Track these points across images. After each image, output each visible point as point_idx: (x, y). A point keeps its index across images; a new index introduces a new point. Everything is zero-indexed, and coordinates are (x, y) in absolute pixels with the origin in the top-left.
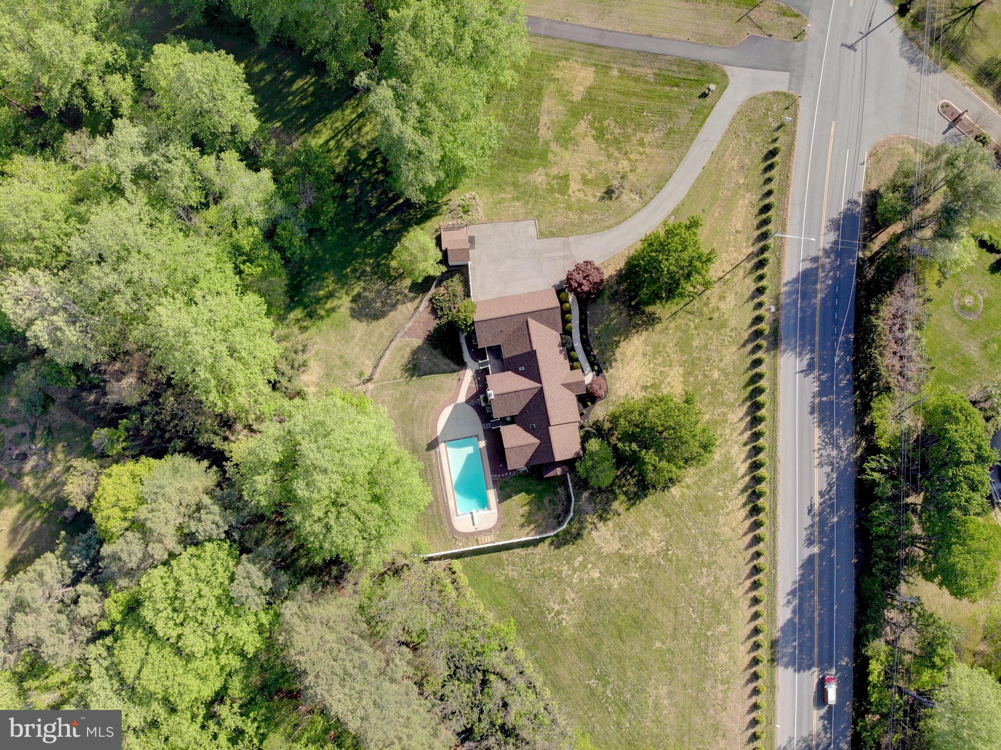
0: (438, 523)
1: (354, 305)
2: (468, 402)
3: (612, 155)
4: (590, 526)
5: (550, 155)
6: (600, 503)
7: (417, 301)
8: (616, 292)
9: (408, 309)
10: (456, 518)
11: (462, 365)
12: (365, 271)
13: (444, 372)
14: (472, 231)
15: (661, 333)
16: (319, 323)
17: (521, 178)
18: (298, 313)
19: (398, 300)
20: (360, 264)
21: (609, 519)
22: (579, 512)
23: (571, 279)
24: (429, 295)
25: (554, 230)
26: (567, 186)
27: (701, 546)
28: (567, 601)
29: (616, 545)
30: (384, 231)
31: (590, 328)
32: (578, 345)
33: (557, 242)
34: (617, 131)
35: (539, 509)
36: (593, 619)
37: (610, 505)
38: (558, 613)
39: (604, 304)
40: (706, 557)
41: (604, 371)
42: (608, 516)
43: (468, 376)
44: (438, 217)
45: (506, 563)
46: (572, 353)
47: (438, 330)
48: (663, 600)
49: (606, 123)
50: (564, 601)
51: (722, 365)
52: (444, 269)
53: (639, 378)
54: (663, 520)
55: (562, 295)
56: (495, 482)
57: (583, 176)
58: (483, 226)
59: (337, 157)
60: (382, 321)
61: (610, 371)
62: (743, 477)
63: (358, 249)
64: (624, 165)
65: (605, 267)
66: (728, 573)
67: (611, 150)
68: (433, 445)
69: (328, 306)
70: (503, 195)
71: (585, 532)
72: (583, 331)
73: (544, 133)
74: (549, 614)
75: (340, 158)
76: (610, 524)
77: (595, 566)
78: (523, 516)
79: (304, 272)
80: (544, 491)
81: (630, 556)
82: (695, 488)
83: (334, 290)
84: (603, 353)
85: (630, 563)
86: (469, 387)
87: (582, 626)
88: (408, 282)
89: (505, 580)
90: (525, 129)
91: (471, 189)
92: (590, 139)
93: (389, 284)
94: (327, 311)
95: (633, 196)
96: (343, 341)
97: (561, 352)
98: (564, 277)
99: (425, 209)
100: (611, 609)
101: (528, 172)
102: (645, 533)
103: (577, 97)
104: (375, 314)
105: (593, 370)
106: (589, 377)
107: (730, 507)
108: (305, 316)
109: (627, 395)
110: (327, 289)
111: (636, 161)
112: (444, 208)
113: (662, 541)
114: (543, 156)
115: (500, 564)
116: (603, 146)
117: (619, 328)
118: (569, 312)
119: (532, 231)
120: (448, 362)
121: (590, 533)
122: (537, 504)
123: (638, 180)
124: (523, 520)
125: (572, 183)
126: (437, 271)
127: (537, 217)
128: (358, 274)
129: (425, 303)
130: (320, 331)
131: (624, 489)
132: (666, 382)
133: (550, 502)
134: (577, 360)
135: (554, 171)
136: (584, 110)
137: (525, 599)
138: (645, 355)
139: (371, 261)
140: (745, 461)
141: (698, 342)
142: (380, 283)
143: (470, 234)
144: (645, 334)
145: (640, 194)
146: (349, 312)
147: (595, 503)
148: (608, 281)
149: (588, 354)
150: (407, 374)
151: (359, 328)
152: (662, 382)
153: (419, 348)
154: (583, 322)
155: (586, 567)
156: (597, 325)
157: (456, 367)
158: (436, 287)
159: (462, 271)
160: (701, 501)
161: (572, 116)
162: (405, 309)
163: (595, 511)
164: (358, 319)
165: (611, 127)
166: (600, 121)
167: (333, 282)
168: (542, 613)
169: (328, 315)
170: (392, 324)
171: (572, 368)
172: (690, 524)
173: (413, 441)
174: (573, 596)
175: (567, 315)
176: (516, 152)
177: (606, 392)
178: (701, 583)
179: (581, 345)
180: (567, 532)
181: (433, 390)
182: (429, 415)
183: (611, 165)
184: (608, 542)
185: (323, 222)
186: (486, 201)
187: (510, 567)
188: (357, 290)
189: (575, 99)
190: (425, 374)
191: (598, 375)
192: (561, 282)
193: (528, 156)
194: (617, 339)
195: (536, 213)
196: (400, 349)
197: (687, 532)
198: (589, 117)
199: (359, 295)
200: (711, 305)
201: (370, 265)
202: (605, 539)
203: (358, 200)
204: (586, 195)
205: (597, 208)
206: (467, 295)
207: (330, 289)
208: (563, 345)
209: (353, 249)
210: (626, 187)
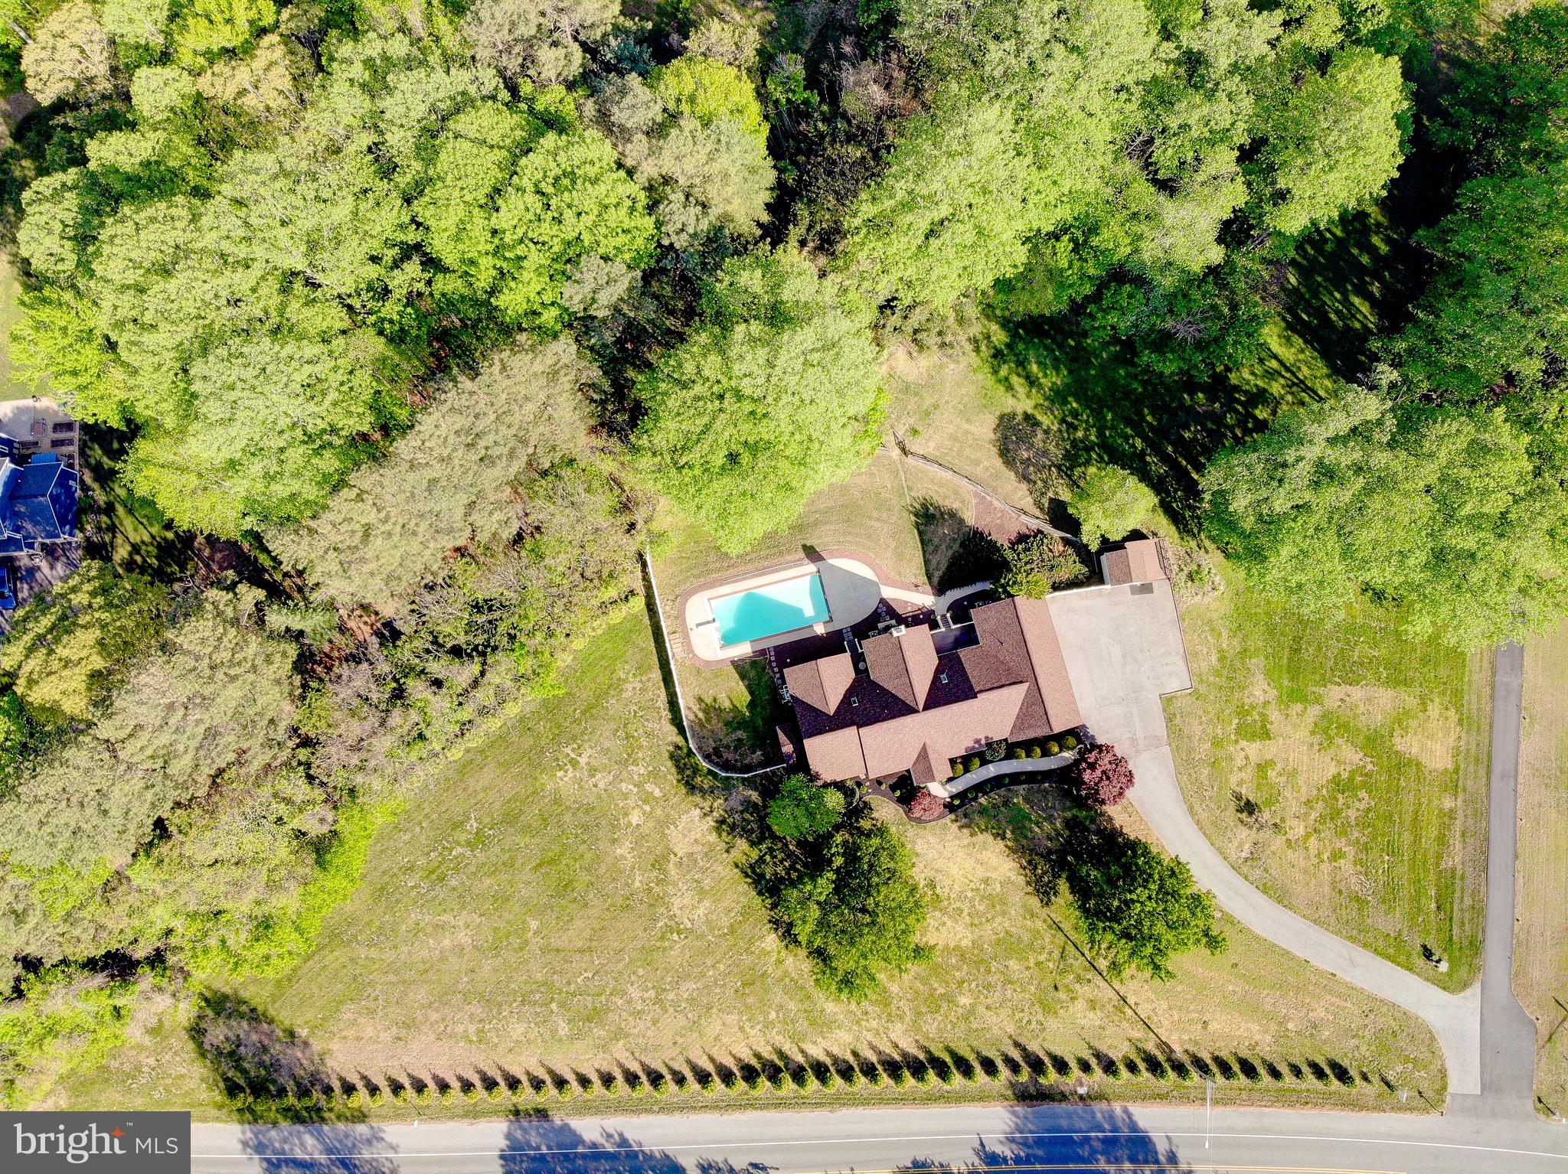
0: (696, 571)
1: (1019, 418)
2: (883, 601)
3: (1311, 808)
4: (707, 805)
5: (1299, 707)
6: (744, 820)
7: (1038, 513)
8: (1088, 830)
9: (1021, 499)
10: (705, 598)
11: (940, 590)
12: (1076, 429)
13: (927, 562)
14: (1162, 588)
15: (1024, 906)
16: (987, 369)
17: (1256, 662)
18: (1000, 337)
19: (1035, 483)
20: (1087, 422)
21: (720, 836)
22: (727, 786)
23: (1101, 751)
24: (1048, 529)
25: (1178, 721)
26: (1253, 737)
27: (689, 987)
28: (593, 776)
29: (681, 849)
30: (1143, 453)
31: (1021, 789)
32: (992, 770)
33: (1160, 727)
34: (1352, 814)
35: (727, 724)
36: (568, 818)
37: (742, 836)
38: (574, 763)
39: (1064, 810)
40: (671, 996)
41: (953, 816)
42: (724, 834)
43: (925, 599)
44: (1176, 535)
45: (644, 679)
46: (977, 761)
47: (993, 546)
48: (603, 928)
49: (1362, 794)
50: (593, 771)
51: (981, 1009)
52: (1094, 547)
53: (947, 875)
54: (725, 922)
55: (1071, 741)
56: (762, 652)
57: (1270, 763)
58: (1171, 604)
59: (1253, 373)
60: (998, 462)
61: (955, 827)
62: (802, 1051)
63: (1109, 416)
64: (1297, 829)
65: (1125, 809)
66: (649, 1034)
67: (1320, 806)
68: (812, 554)
69: (1015, 380)
70: (1225, 635)
71: (697, 798)
72: (1015, 778)
73: (1334, 694)
74: (573, 750)
75: (1251, 377)
76: (713, 837)
77: (648, 816)
78: (715, 700)
79: (1065, 339)
80: (755, 729)
81: (665, 872)
82: (779, 973)
83: (1040, 386)
84: (983, 811)
85: (655, 873)
86: (906, 602)
87: (557, 801)
88: (1065, 495)
89: (619, 679)
90: (1336, 664)
91: (1229, 583)
92: (1333, 770)
93: (1059, 467)
94: (1006, 379)
95: (1247, 847)
96: (961, 406)
97: (978, 741)
98: (1100, 741)
99: (1188, 514)
100: (584, 847)
101: (1268, 674)
102: (702, 893)
103: (1399, 743)
104: (1008, 451)
105: (952, 797)
106: (939, 790)
107: (753, 1033)
108: (995, 347)
109: (917, 855)
110: (1040, 375)
111: (1307, 849)
112: (1193, 544)
113: (692, 921)
114: (1295, 695)
115: (641, 669)
116: (1324, 791)
117: (1026, 837)
118: (1046, 753)
119: (1173, 685)
120: (944, 566)
121: (696, 806)
122: (735, 722)
123: (1274, 853)
124: (709, 701)
125: (1257, 745)
126: (1090, 537)
127: (1196, 691)
128: (1069, 419)
129: (1035, 524)
130: (975, 371)
131: (768, 858)
132: (945, 919)
133: (739, 740)
134: (967, 770)
135: (1274, 715)
136: (1380, 757)
137: (594, 711)
138: (986, 881)
139: (1093, 438)
140: (828, 1054)
141: (1016, 967)
142: (1060, 453)
143: (1155, 585)
144: (1021, 880)
145: (1252, 857)
146: (1007, 411)
147: (742, 812)
148: (1102, 814)
149: (980, 788)
150: (918, 507)
151: (985, 428)
152: (944, 911)
153: (961, 521)
154: (1031, 777)
155: (645, 802)
156: (1027, 800)
157: (936, 580)
158: (1062, 538)
159: (1095, 576)
160: (758, 984)
161: (1368, 738)
162: (1021, 495)
163: (730, 812)
164: (998, 426)
165: (1357, 803)
166: (1364, 785)
167: (1054, 383)
168: (574, 738)
169: (1000, 381)
170: (997, 476)
171: (953, 761)
172: (722, 967)
173: (816, 524)
174: (601, 785)
175: (1038, 750)
176: (1298, 650)
177: (919, 820)
178: (631, 989)
179: (992, 775)
180: (696, 770)
181: (896, 547)
182: (857, 544)
183: (1294, 807)
184: (685, 836)
185: (1146, 357)
186: (1212, 607)
187: (638, 686)
188: (1045, 420)
189: (1397, 740)
190: (920, 533)
191: (945, 806)
192: (1093, 737)
193: (1294, 670)
194: (1009, 834)
195: (1202, 689)
196: (956, 493)
197: (709, 963)
198: (1370, 767)
199: (1037, 424)
200: (1078, 986)
201: (1086, 437)
202: (690, 831)
203: (1190, 411)
204: (1240, 769)
205: (1220, 788)
206: (1056, 587)
207: (1042, 381)
208: (989, 745)
209: (1110, 409)
210: (1261, 834)
